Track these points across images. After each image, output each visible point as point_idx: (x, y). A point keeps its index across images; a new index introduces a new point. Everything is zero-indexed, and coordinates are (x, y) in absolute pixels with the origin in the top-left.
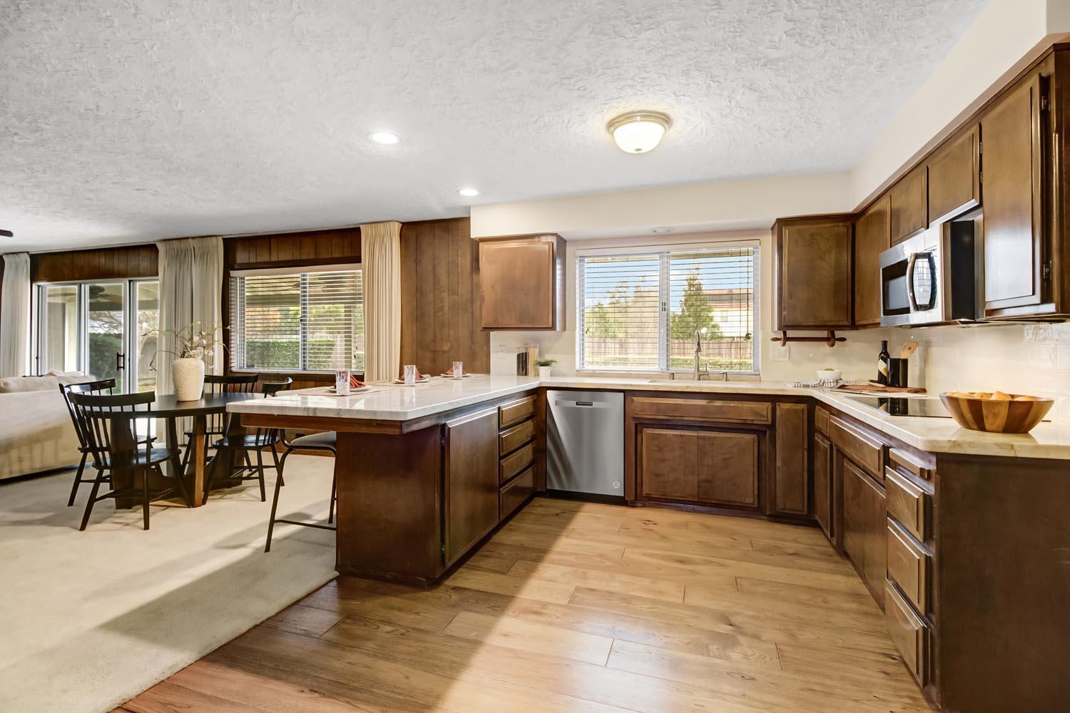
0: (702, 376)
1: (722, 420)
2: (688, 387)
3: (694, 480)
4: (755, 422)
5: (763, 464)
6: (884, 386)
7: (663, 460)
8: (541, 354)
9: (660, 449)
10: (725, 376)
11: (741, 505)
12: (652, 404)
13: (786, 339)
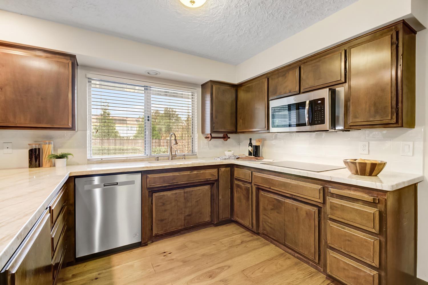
0: (173, 157)
1: (197, 181)
2: (181, 165)
3: (182, 217)
4: (211, 179)
5: (214, 199)
6: (254, 157)
7: (165, 210)
8: (55, 149)
9: (164, 204)
10: (184, 156)
11: (204, 222)
12: (160, 177)
13: (212, 138)
